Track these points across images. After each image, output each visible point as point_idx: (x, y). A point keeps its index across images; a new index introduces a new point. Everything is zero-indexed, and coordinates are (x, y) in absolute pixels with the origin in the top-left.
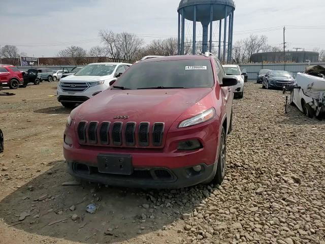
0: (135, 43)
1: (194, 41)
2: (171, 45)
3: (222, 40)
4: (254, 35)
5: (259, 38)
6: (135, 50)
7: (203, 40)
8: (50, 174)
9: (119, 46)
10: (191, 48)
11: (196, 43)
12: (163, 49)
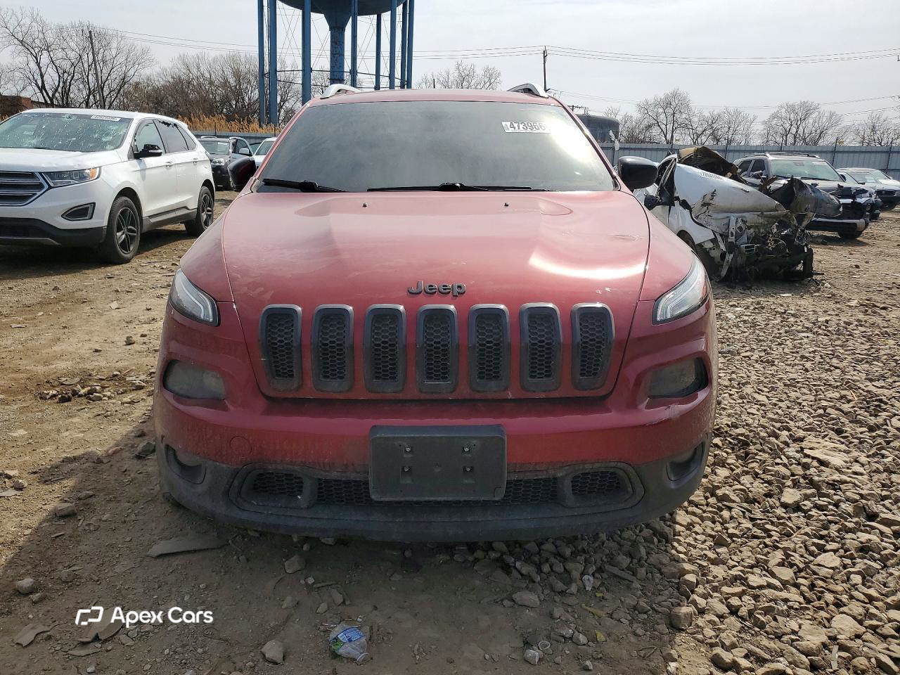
0: (121, 59)
1: (307, 69)
2: (237, 74)
3: (385, 70)
4: (467, 63)
5: (479, 71)
6: (123, 82)
7: (331, 67)
8: (68, 516)
9: (66, 65)
10: (298, 87)
11: (313, 74)
12: (211, 83)
